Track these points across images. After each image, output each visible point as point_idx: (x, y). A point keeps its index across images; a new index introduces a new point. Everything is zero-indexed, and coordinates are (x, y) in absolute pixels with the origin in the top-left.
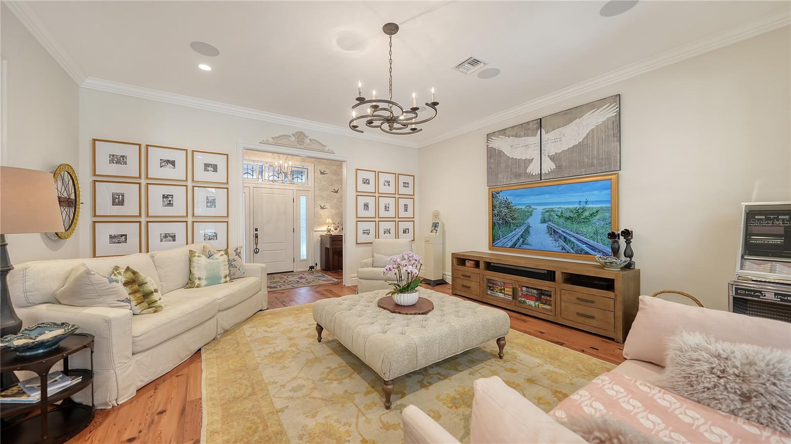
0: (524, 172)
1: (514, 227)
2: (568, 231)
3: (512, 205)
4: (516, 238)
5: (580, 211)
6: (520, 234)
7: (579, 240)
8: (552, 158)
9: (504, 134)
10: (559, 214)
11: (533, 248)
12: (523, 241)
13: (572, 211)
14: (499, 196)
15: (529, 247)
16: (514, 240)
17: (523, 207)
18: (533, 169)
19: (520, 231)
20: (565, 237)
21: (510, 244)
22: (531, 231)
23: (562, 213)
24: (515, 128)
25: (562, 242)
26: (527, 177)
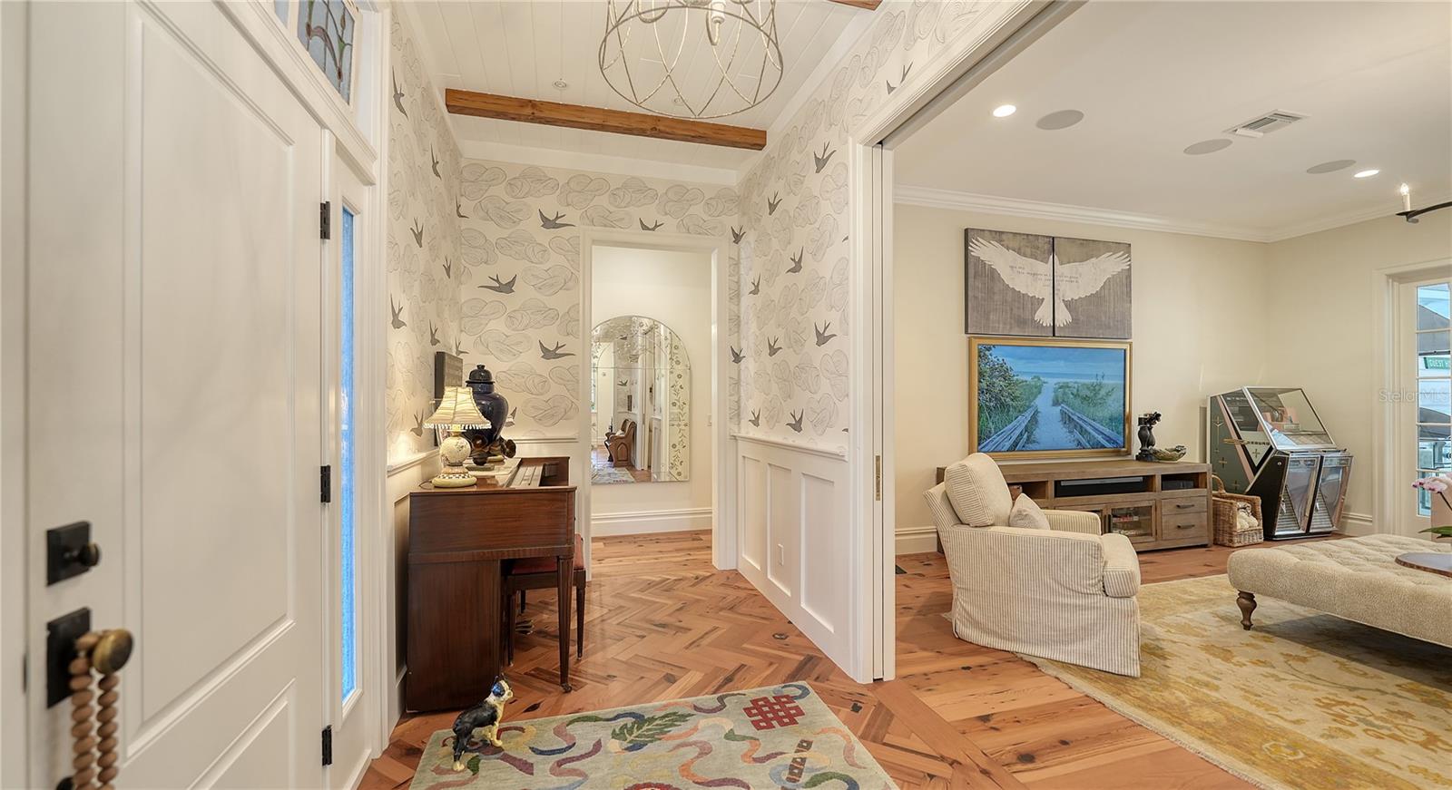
1: (1015, 414)
2: (1084, 418)
3: (1012, 373)
4: (1018, 432)
5: (1097, 388)
6: (1024, 425)
7: (1096, 430)
10: (1075, 391)
11: (1042, 446)
12: (1029, 437)
13: (1088, 388)
14: (991, 354)
15: (1037, 447)
16: (1014, 437)
17: (1028, 378)
18: (1043, 314)
19: (1022, 421)
20: (1081, 427)
21: (1008, 444)
23: (1078, 390)
24: (1018, 237)
25: (1078, 434)
26: (1034, 327)
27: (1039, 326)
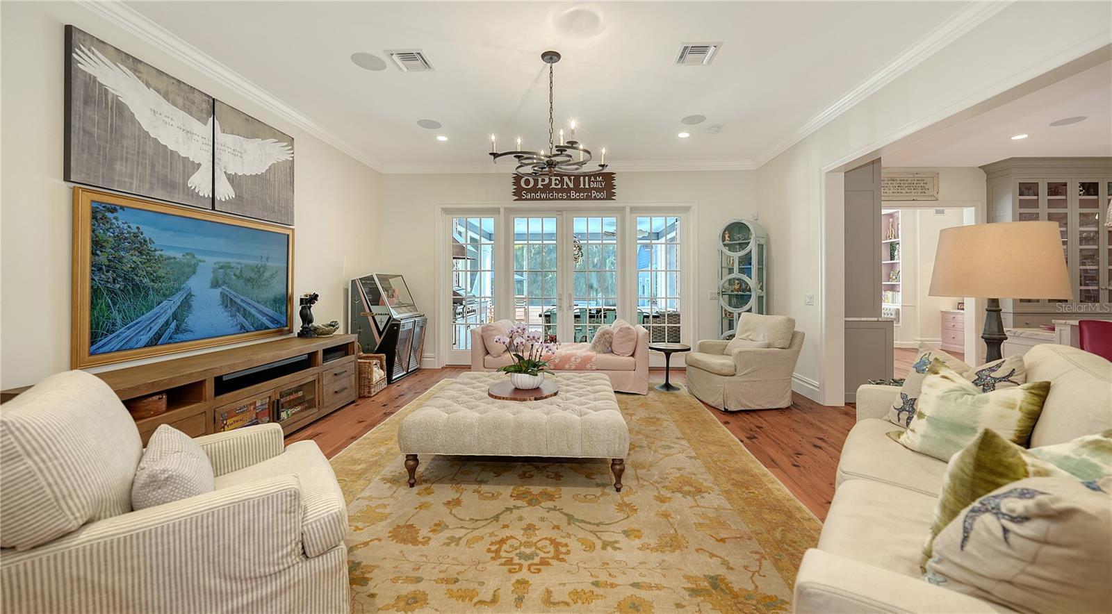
0: (181, 181)
1: (157, 299)
2: (249, 300)
3: (152, 247)
4: (161, 321)
5: (262, 270)
6: (170, 312)
7: (260, 311)
8: (232, 179)
9: (135, 71)
10: (238, 272)
11: (198, 335)
12: (178, 327)
13: (252, 270)
14: (116, 219)
16: (156, 327)
17: (179, 255)
18: (198, 182)
19: (169, 307)
20: (245, 310)
21: (145, 338)
22: (195, 303)
23: (241, 271)
25: (241, 318)
26: (188, 195)
27: (193, 194)
